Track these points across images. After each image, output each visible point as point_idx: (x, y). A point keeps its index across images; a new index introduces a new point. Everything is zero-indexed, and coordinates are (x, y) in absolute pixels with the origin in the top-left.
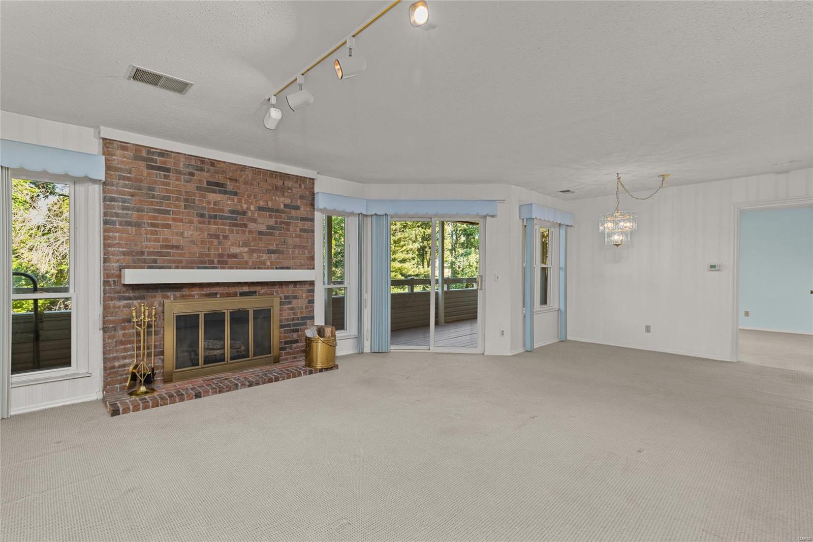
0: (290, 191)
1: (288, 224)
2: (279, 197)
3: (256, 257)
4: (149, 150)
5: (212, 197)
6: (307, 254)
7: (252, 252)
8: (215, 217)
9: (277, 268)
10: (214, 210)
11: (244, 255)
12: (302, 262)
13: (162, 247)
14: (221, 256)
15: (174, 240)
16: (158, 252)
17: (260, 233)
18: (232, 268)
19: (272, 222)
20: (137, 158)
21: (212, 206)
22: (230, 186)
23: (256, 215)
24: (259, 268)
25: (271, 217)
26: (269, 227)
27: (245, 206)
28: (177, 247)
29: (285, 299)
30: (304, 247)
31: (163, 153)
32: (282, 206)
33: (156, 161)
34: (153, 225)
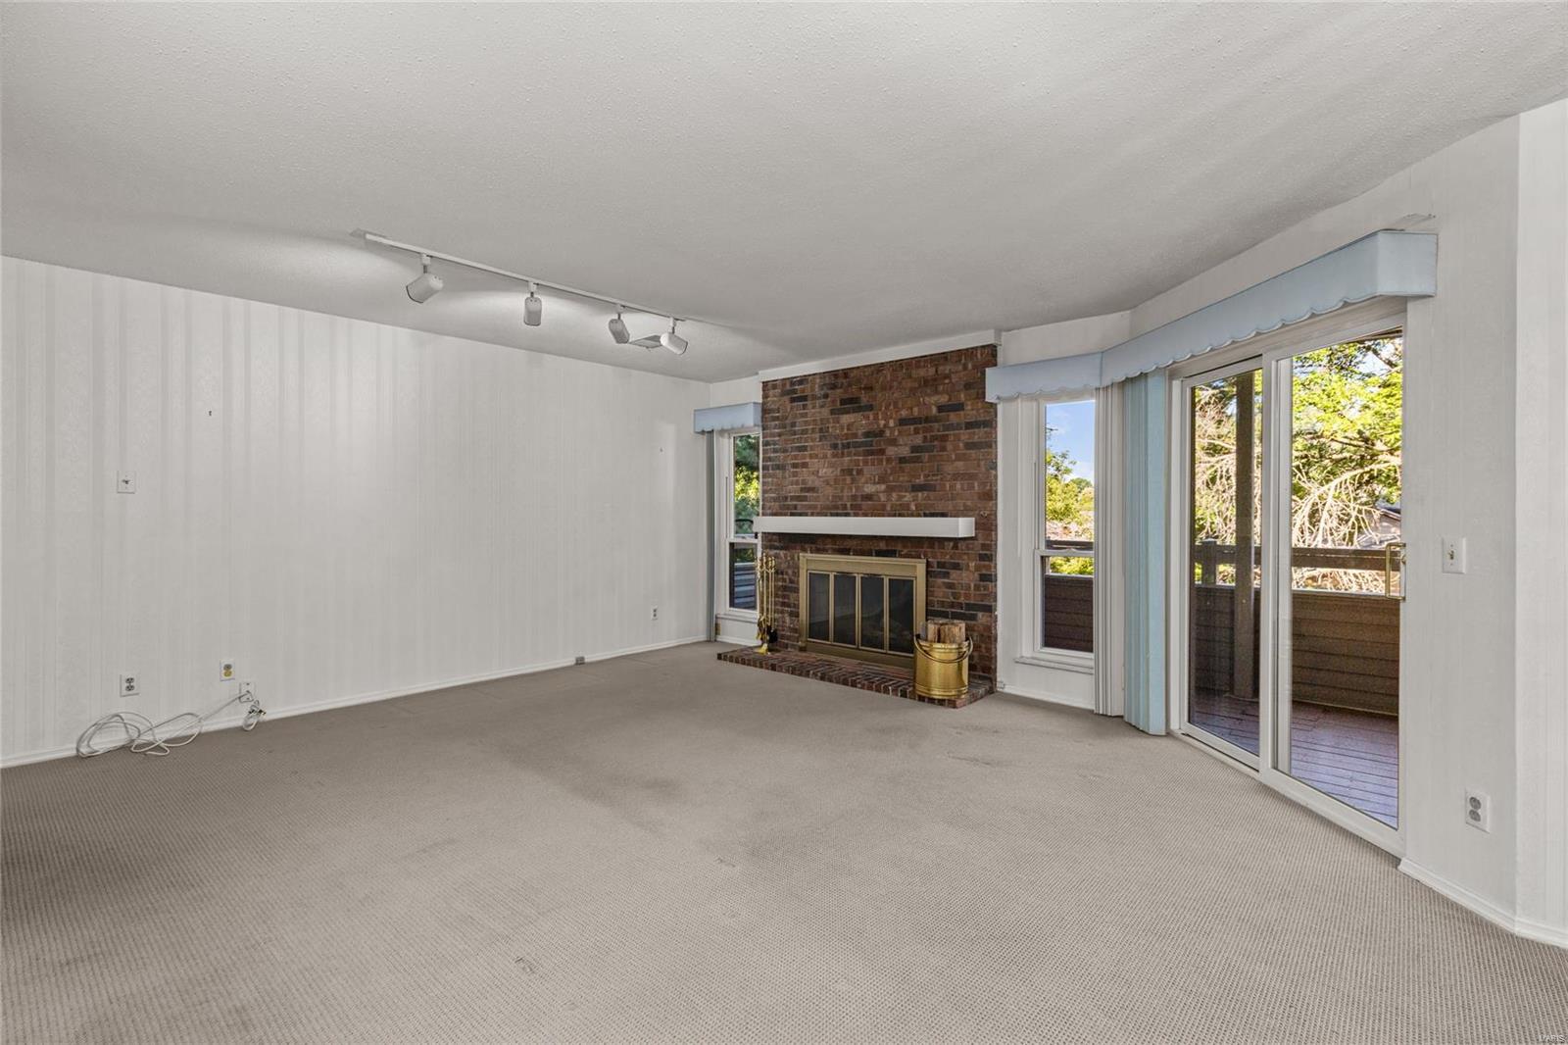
0: (947, 381)
1: (944, 438)
2: (929, 395)
3: (896, 498)
4: (792, 381)
5: (846, 419)
6: (976, 488)
7: (890, 490)
8: (849, 446)
9: (925, 515)
10: (848, 436)
11: (881, 495)
12: (969, 503)
13: (802, 490)
14: (854, 497)
16: (799, 496)
17: (902, 460)
18: (866, 515)
19: (918, 440)
20: (783, 394)
21: (845, 431)
22: (864, 400)
23: (896, 433)
24: (900, 515)
25: (916, 431)
26: (914, 449)
27: (882, 422)
29: (938, 567)
30: (972, 477)
32: (934, 410)
33: (795, 391)
34: (795, 466)
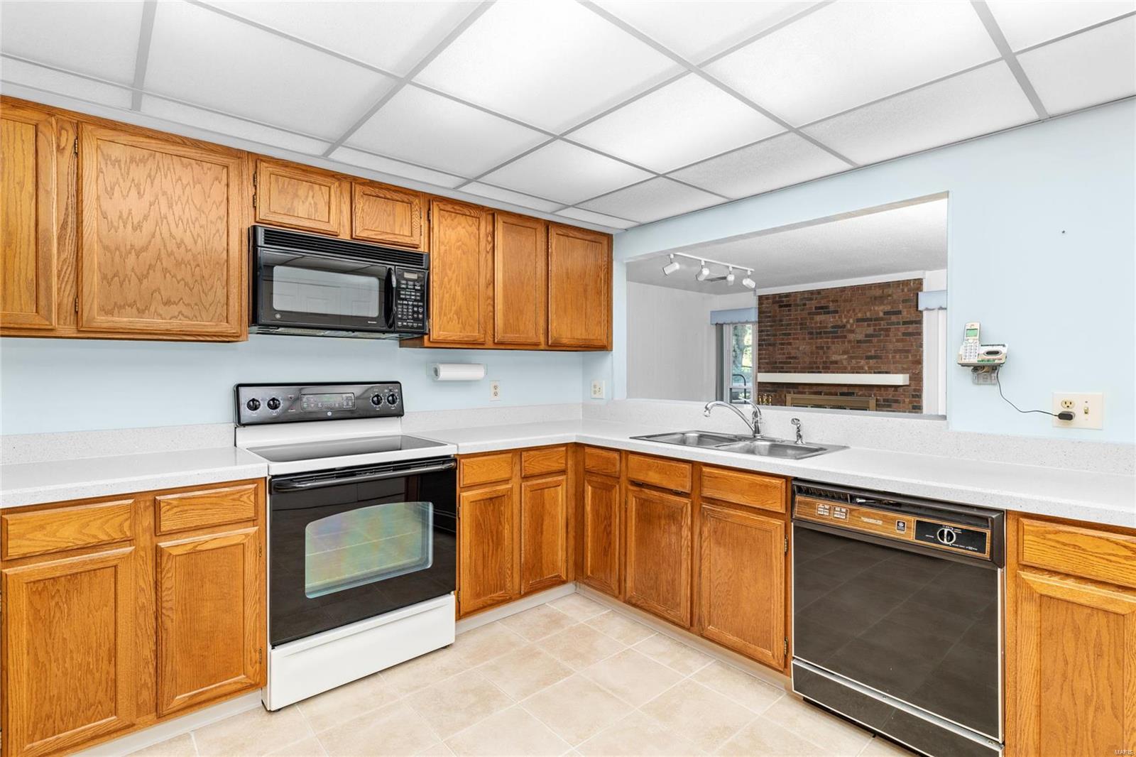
0: (890, 298)
1: (888, 330)
2: (878, 306)
3: (855, 363)
4: (780, 296)
5: (819, 318)
6: (910, 357)
7: (850, 358)
8: (820, 333)
9: (875, 373)
10: (820, 328)
11: (844, 361)
12: (906, 365)
13: (787, 358)
14: (825, 362)
15: (793, 353)
16: (785, 361)
17: (859, 342)
18: (833, 372)
19: (870, 331)
20: (774, 303)
21: (819, 324)
22: (832, 306)
23: (855, 326)
24: (858, 373)
25: (869, 326)
26: (867, 336)
27: (845, 321)
28: (795, 358)
31: (788, 295)
32: (881, 314)
33: (782, 302)
34: (782, 344)
